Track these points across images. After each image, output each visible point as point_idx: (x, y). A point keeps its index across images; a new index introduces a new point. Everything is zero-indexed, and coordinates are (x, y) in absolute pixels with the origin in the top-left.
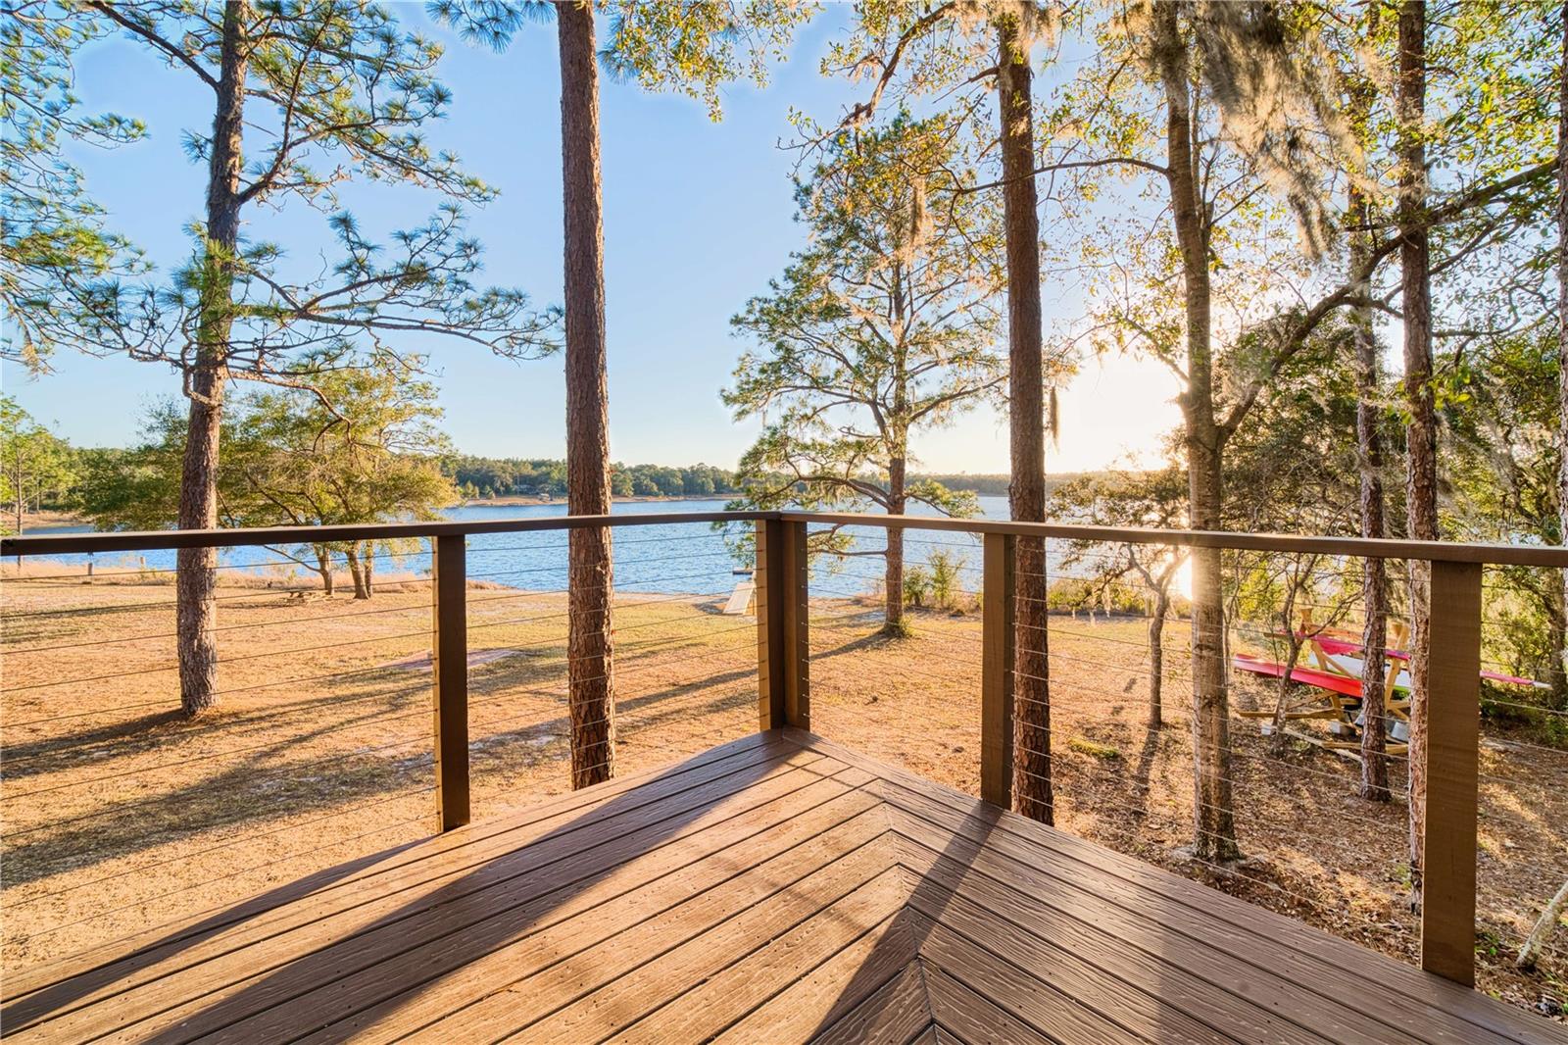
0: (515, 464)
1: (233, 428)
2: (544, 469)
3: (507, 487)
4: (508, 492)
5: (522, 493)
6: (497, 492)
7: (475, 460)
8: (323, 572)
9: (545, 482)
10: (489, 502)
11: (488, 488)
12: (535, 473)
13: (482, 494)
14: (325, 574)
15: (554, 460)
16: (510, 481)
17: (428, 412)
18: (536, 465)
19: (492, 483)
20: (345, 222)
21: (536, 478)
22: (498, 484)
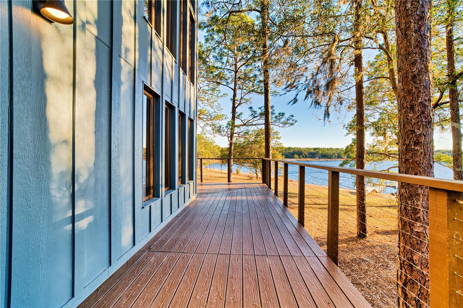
0: (308, 149)
1: (241, 143)
2: (317, 150)
3: (306, 155)
4: (306, 157)
5: (310, 157)
6: (303, 157)
7: (298, 148)
8: (256, 173)
9: (317, 154)
10: (301, 160)
11: (301, 156)
12: (314, 152)
13: (299, 157)
14: (257, 174)
15: (320, 147)
16: (307, 154)
17: (277, 138)
18: (315, 149)
19: (302, 154)
20: (251, 108)
21: (315, 153)
22: (303, 155)
